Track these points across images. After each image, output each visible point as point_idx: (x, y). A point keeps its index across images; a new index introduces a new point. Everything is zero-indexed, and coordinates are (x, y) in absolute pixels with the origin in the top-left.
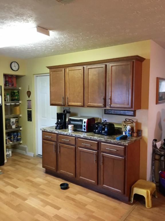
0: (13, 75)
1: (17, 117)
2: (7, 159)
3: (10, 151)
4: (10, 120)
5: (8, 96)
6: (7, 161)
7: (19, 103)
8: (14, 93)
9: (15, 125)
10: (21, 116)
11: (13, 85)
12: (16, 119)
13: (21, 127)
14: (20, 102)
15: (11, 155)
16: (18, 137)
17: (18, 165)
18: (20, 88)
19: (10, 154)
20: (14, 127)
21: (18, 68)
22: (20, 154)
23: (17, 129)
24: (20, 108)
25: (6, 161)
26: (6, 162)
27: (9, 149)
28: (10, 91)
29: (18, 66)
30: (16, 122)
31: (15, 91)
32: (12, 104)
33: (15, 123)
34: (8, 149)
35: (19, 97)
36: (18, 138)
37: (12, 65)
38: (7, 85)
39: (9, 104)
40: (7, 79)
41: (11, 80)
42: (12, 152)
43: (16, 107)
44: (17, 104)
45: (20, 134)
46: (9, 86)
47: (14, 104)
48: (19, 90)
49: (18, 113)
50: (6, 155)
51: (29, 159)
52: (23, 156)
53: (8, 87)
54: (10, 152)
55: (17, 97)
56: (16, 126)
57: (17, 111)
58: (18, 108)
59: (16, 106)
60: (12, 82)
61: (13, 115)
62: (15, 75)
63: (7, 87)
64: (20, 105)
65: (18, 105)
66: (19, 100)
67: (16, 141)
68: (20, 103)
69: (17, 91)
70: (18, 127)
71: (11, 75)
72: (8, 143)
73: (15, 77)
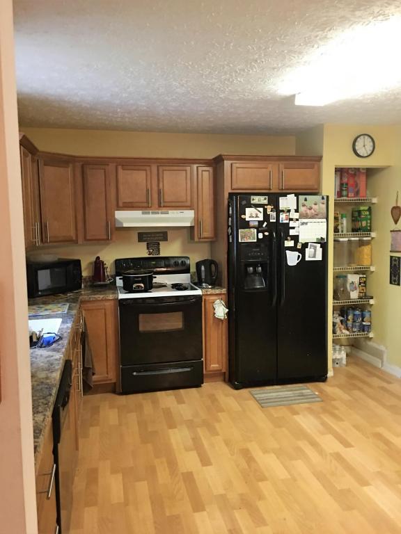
0: (359, 169)
1: (363, 272)
2: (334, 368)
3: (343, 352)
4: (346, 277)
5: (345, 221)
6: (334, 374)
7: (369, 238)
8: (359, 212)
9: (358, 291)
10: (372, 269)
11: (357, 193)
12: (361, 276)
13: (372, 298)
14: (373, 234)
15: (344, 362)
16: (363, 321)
17: (360, 389)
18: (374, 200)
19: (342, 359)
20: (354, 295)
21: (371, 149)
22: (367, 363)
23: (363, 302)
24: (371, 250)
25: (330, 374)
26: (332, 377)
27: (341, 346)
28: (350, 208)
29: (371, 144)
30: (360, 283)
31: (362, 208)
32: (353, 239)
33: (357, 285)
34: (338, 347)
35: (370, 223)
36: (364, 323)
37: (357, 144)
38: (344, 193)
39: (346, 239)
40: (345, 180)
41: (355, 182)
42: (347, 355)
43: (363, 247)
44: (365, 239)
45: (370, 315)
46: (347, 196)
47: (357, 239)
48: (372, 206)
49: (366, 262)
50: (334, 361)
51: (389, 383)
52: (374, 371)
53: (345, 198)
54: (343, 355)
55: (367, 223)
56: (361, 294)
57: (366, 257)
58: (366, 249)
59: (362, 243)
60: (356, 185)
61: (354, 266)
62: (363, 169)
63: (342, 198)
64: (372, 242)
65: (368, 243)
66: (370, 231)
67: (359, 331)
68: (373, 238)
69: (366, 208)
70: (365, 296)
71: (355, 168)
72: (338, 332)
73: (363, 173)
